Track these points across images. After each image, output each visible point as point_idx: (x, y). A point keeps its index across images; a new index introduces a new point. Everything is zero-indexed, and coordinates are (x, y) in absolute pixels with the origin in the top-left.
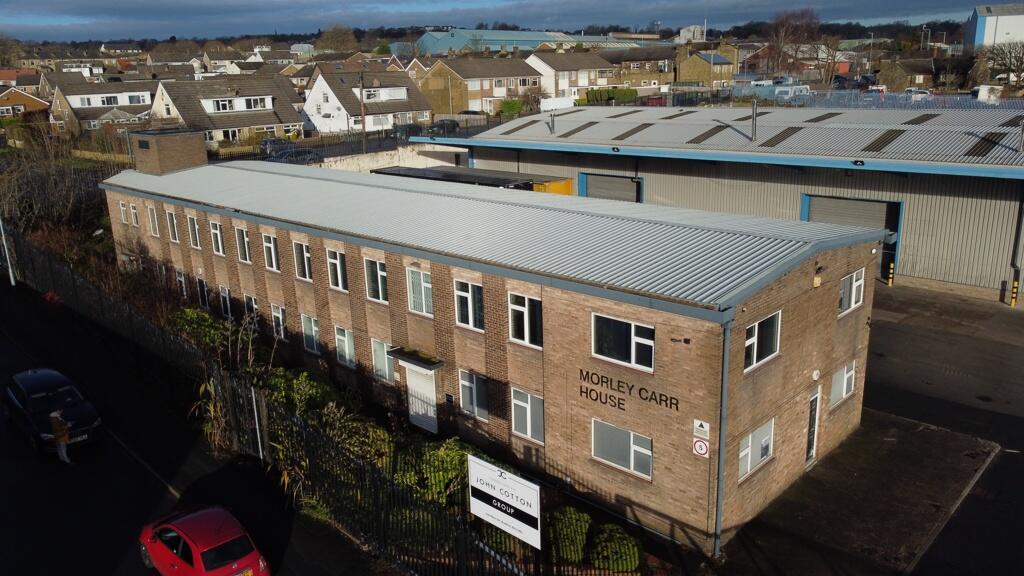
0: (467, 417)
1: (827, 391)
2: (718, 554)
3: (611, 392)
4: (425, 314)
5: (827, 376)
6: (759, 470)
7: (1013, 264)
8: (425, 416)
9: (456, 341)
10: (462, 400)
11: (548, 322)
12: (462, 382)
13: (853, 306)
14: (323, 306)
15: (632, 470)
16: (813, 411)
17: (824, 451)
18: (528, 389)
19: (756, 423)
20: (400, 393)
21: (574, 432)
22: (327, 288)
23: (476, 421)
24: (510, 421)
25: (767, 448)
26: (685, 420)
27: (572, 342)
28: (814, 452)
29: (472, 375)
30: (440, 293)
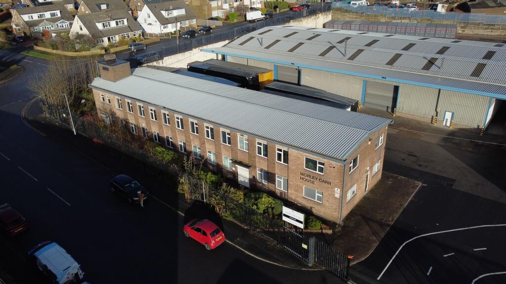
0: (260, 183)
1: (371, 171)
2: (341, 223)
3: (310, 179)
4: (245, 150)
5: (371, 168)
6: (352, 198)
7: (436, 110)
8: (244, 182)
9: (257, 160)
10: (258, 177)
11: (290, 158)
12: (258, 172)
13: (380, 145)
14: (203, 144)
15: (316, 200)
16: (367, 178)
17: (370, 188)
18: (282, 176)
19: (352, 186)
20: (235, 175)
21: (298, 189)
22: (204, 138)
23: (263, 184)
24: (275, 185)
25: (354, 192)
26: (333, 188)
27: (298, 164)
28: (367, 189)
29: (261, 170)
30: (251, 145)
